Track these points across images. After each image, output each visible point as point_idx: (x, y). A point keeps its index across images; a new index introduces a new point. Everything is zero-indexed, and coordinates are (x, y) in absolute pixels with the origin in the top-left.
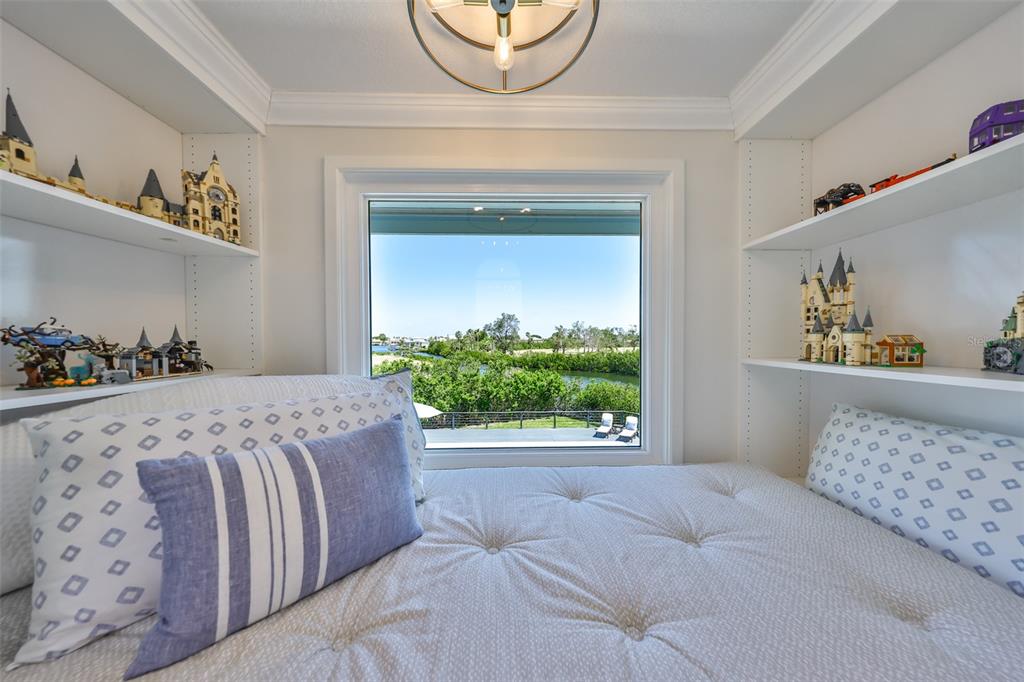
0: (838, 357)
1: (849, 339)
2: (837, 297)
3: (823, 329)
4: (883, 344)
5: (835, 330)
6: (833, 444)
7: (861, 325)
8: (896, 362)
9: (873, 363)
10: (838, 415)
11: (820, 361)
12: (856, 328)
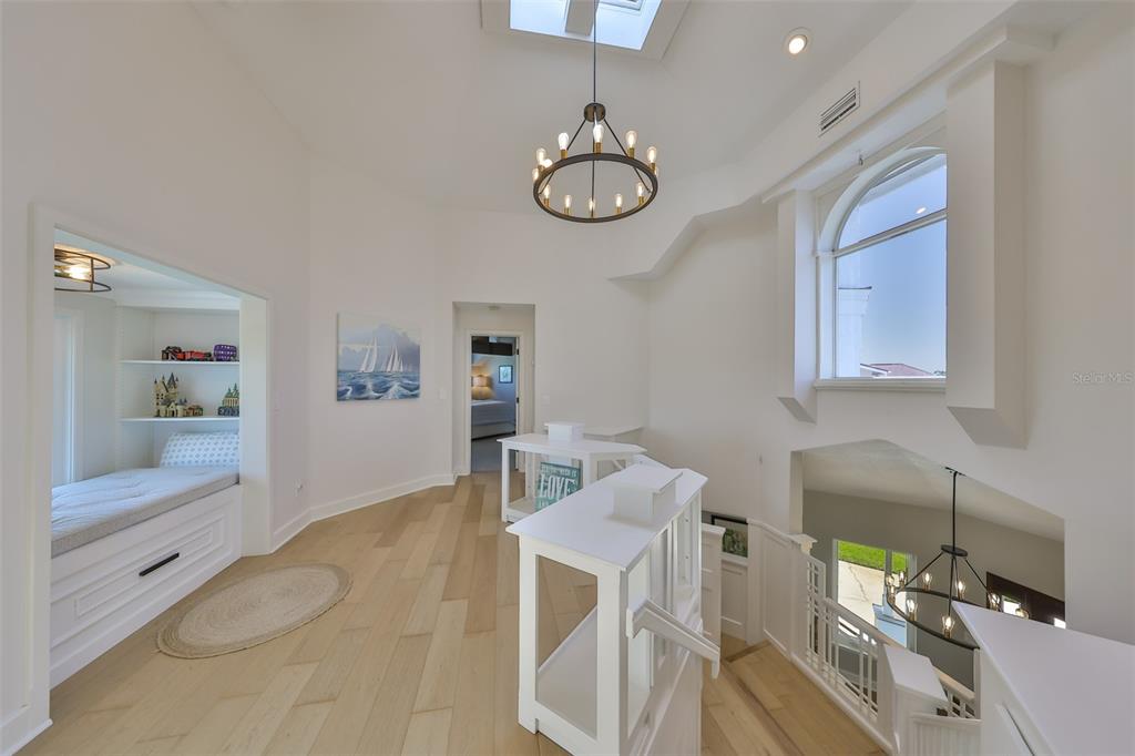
0: (173, 414)
1: (179, 407)
2: (172, 391)
3: (168, 402)
4: (190, 409)
5: (173, 404)
6: (172, 448)
7: (183, 403)
8: (195, 415)
9: (187, 415)
10: (173, 437)
11: (166, 417)
12: (181, 404)
